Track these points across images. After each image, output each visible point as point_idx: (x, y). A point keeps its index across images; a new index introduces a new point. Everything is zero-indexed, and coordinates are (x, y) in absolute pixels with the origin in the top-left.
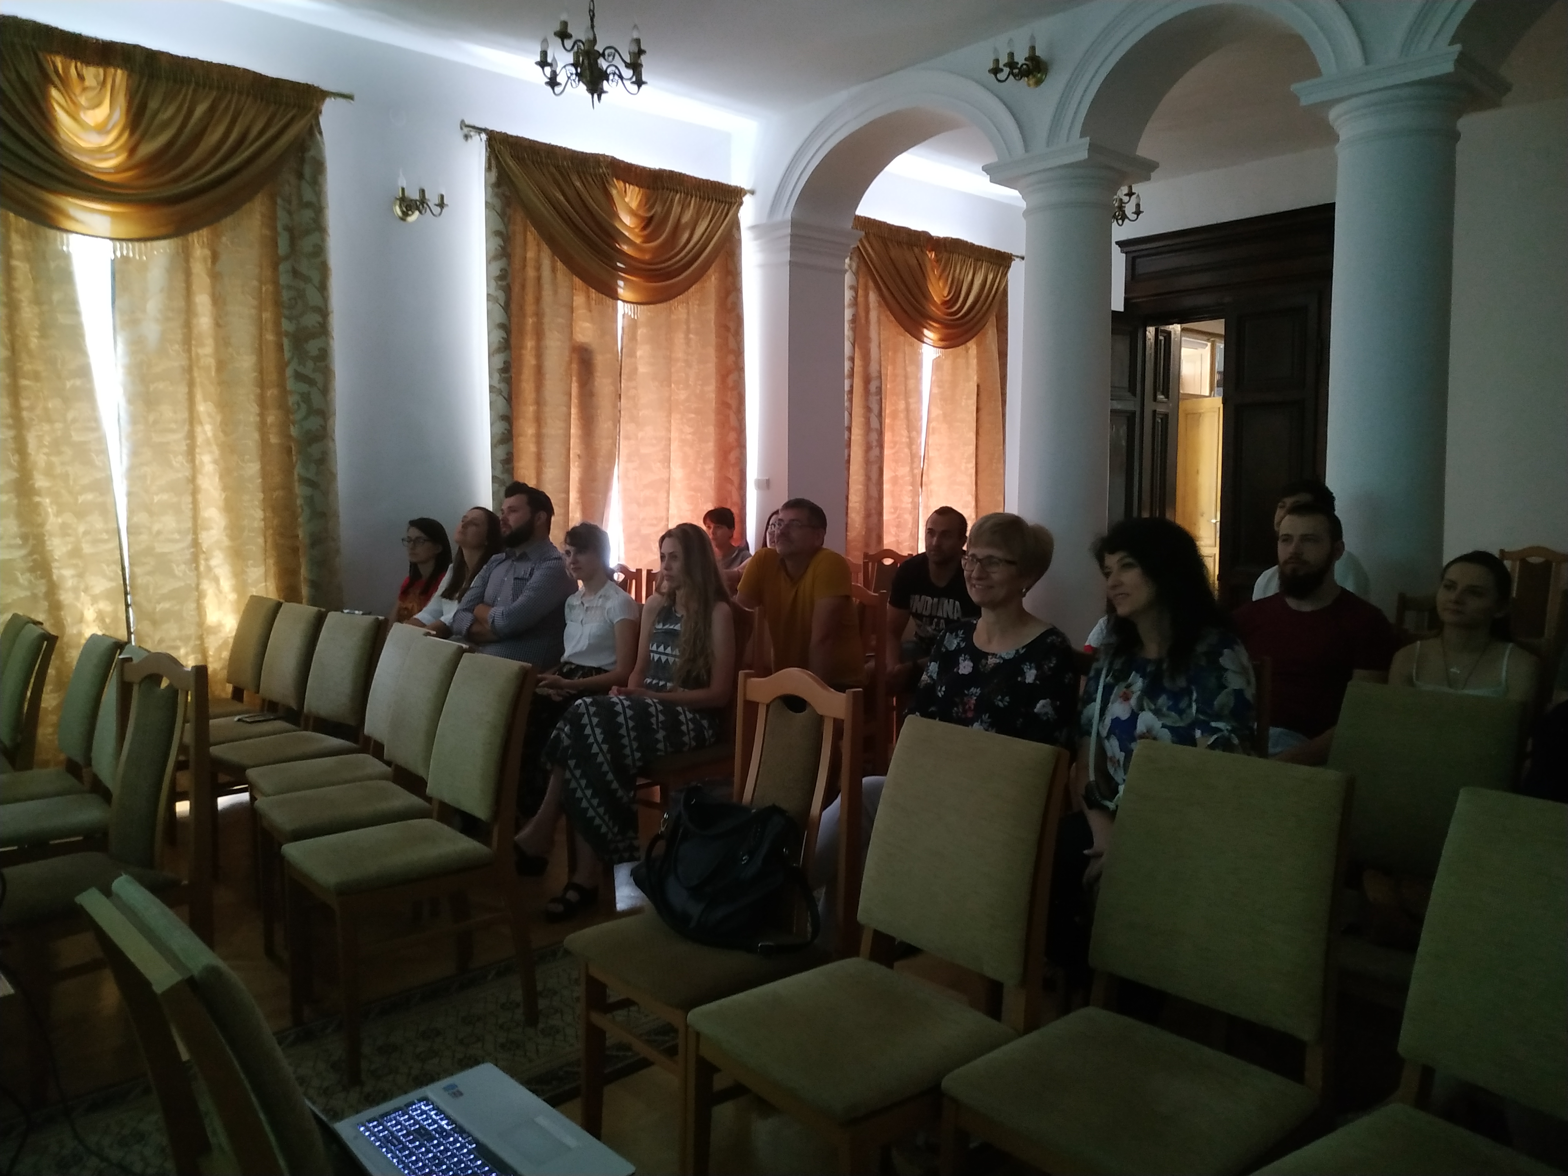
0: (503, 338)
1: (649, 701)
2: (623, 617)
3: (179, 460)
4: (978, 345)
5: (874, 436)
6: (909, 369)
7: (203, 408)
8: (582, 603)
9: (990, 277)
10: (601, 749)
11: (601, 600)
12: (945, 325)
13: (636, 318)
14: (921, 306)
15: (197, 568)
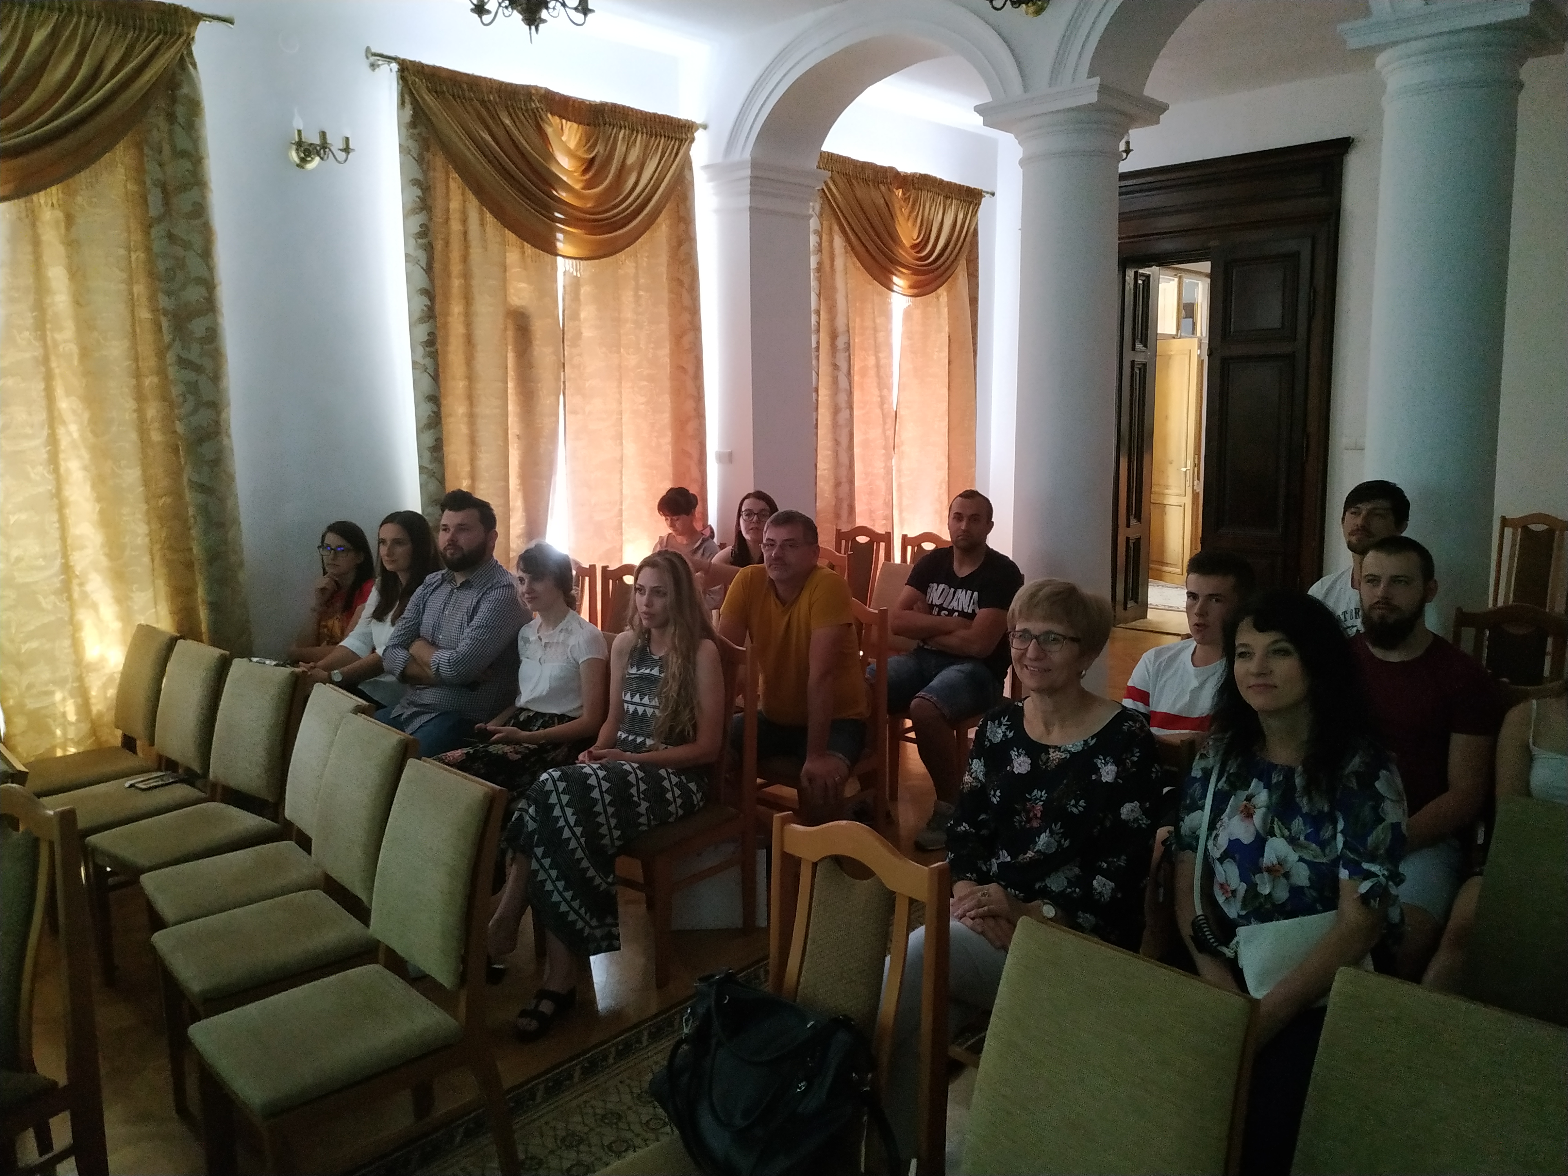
0: (425, 306)
1: (627, 767)
2: (590, 657)
3: (39, 472)
4: (949, 291)
5: (842, 398)
6: (878, 321)
7: (65, 404)
8: (539, 637)
9: (961, 216)
10: (573, 833)
11: (562, 634)
12: (916, 272)
13: (579, 275)
14: (891, 251)
15: (70, 598)
